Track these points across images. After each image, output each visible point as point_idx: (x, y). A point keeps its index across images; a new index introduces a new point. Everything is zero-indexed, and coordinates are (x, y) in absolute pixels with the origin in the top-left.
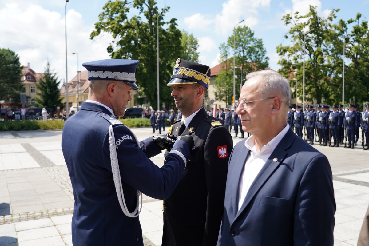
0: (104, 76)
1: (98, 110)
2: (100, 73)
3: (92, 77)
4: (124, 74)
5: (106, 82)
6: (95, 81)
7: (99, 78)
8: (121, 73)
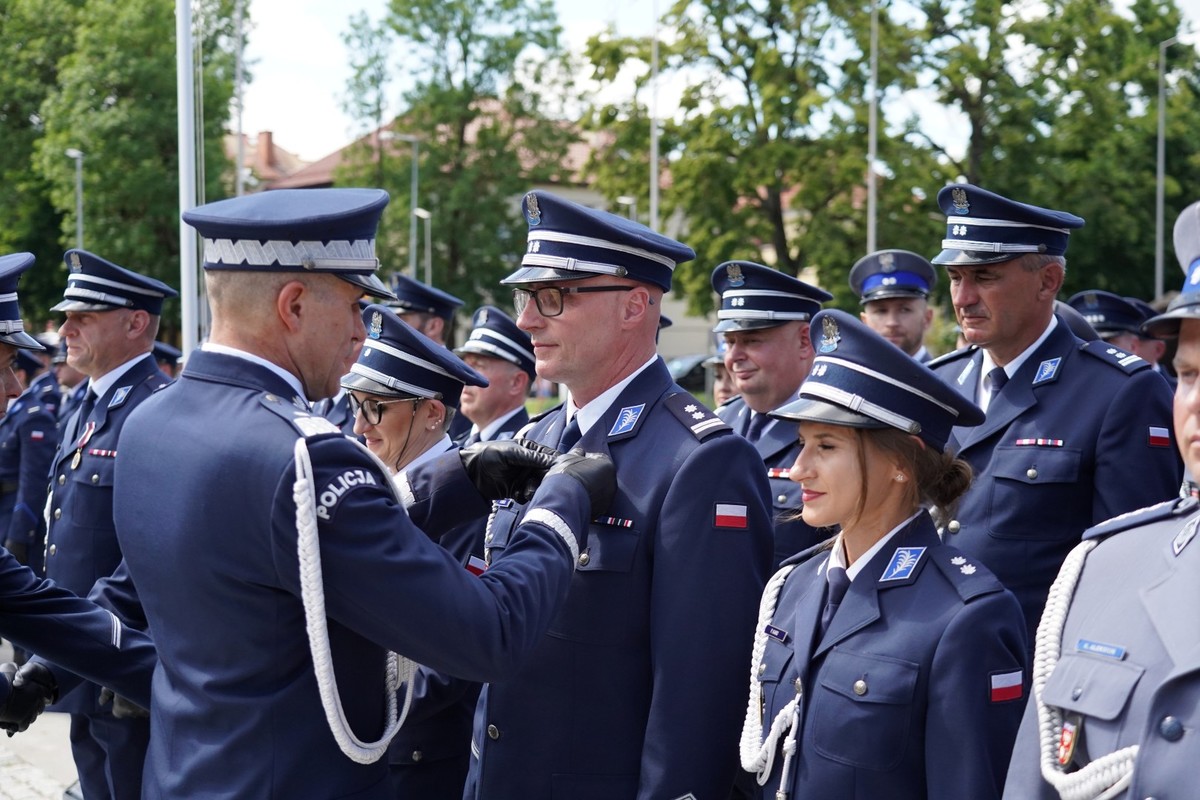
0: (263, 258)
1: (248, 381)
2: (249, 248)
3: (220, 261)
4: (336, 246)
5: (273, 279)
6: (232, 278)
7: (245, 267)
8: (325, 244)
